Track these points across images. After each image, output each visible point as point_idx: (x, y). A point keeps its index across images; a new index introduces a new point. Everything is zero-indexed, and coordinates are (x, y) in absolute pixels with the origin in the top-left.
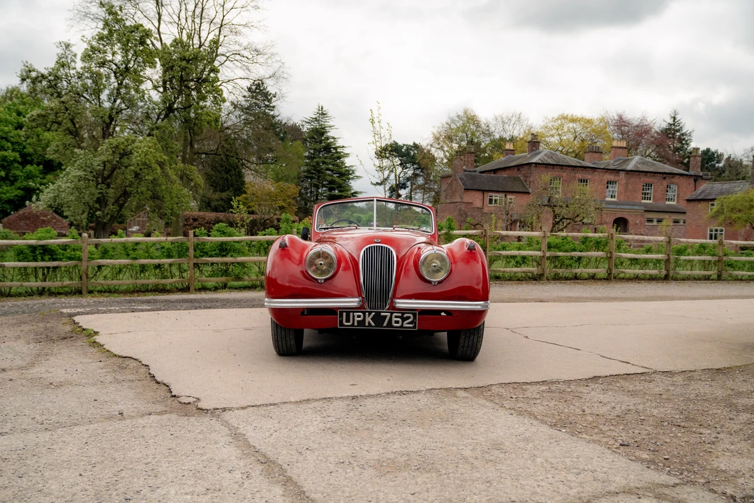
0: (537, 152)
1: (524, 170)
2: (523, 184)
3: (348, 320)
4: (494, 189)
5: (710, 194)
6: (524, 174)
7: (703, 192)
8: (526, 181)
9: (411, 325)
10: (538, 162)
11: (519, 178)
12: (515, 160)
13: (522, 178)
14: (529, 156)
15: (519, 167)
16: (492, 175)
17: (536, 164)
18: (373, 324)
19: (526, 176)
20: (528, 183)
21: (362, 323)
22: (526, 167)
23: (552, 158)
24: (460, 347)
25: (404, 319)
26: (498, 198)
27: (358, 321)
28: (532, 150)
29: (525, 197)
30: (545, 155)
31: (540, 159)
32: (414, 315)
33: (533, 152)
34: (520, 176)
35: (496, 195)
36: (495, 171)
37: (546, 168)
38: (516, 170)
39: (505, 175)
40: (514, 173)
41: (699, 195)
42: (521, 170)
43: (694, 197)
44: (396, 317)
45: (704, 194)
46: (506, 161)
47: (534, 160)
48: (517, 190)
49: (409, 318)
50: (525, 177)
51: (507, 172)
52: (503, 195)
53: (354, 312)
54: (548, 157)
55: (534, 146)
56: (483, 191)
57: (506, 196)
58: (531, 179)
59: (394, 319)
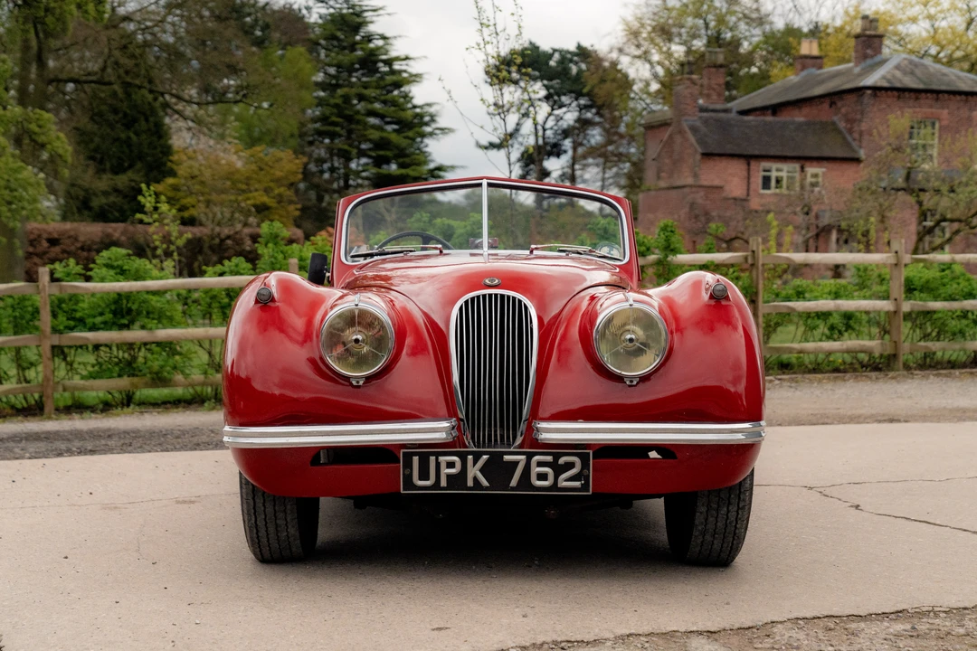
0: (877, 59)
1: (846, 106)
2: (844, 138)
3: (424, 475)
4: (774, 152)
6: (845, 115)
8: (850, 131)
9: (577, 484)
10: (879, 84)
11: (834, 123)
12: (822, 82)
13: (842, 125)
14: (856, 70)
15: (834, 97)
16: (771, 118)
17: (876, 89)
18: (485, 483)
19: (850, 121)
20: (856, 135)
21: (458, 480)
22: (851, 98)
23: (913, 73)
24: (696, 533)
25: (559, 470)
26: (784, 174)
27: (449, 476)
28: (865, 57)
29: (850, 169)
30: (897, 67)
31: (885, 78)
32: (584, 458)
33: (869, 62)
34: (835, 118)
35: (779, 165)
36: (776, 109)
37: (899, 97)
38: (826, 106)
39: (799, 117)
40: (823, 113)
42: (839, 104)
44: (540, 464)
46: (801, 84)
47: (872, 79)
48: (830, 155)
49: (571, 465)
50: (848, 121)
51: (806, 110)
52: (797, 166)
53: (437, 455)
54: (905, 73)
55: (869, 46)
56: (749, 158)
57: (802, 168)
58: (864, 126)
59: (536, 470)
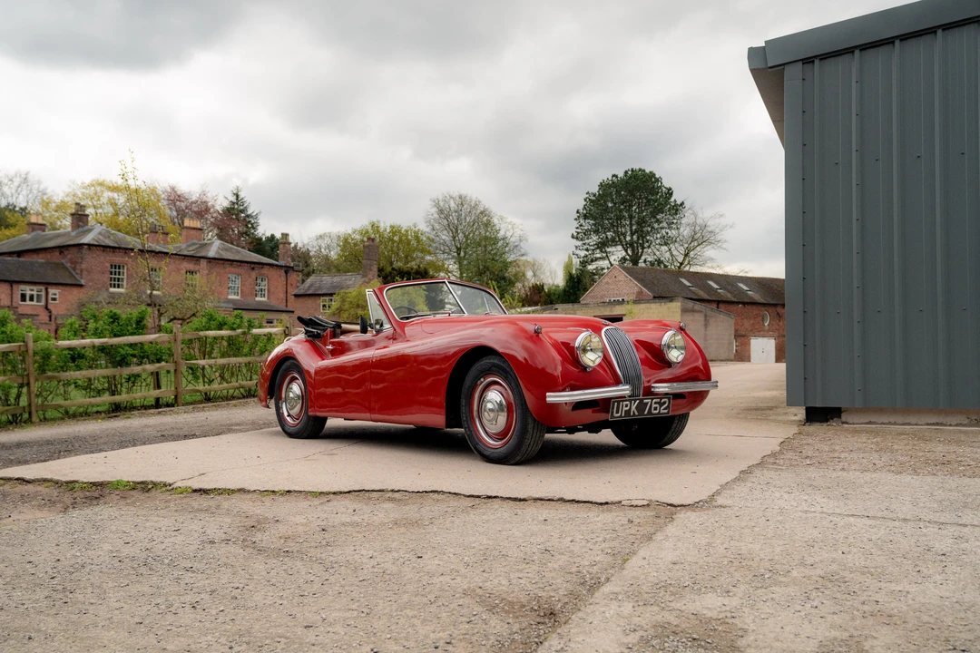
0: (86, 228)
1: (70, 254)
2: (71, 274)
3: (617, 412)
4: (27, 279)
5: (320, 288)
6: (71, 259)
7: (311, 285)
8: (74, 269)
9: (666, 411)
10: (92, 242)
11: (62, 264)
12: (50, 239)
13: (68, 265)
14: (74, 234)
15: (62, 249)
16: (17, 259)
17: (90, 245)
18: (636, 413)
19: (74, 263)
20: (78, 271)
21: (628, 412)
22: (75, 250)
23: (109, 237)
25: (661, 404)
26: (35, 293)
27: (626, 411)
28: (78, 226)
29: (75, 291)
30: (100, 234)
31: (93, 239)
32: (669, 399)
33: (81, 229)
34: (63, 261)
35: (32, 287)
36: (19, 254)
37: (104, 251)
38: (58, 254)
39: (40, 259)
40: (56, 257)
41: (309, 289)
42: (66, 252)
43: (302, 292)
44: (655, 403)
45: (313, 288)
46: (34, 240)
47: (87, 239)
48: (64, 282)
49: (665, 403)
50: (72, 263)
51: (42, 255)
52: (43, 288)
53: (623, 401)
54: (105, 237)
55: (80, 221)
56: (12, 283)
57: (46, 289)
58: (83, 266)
59: (654, 406)
